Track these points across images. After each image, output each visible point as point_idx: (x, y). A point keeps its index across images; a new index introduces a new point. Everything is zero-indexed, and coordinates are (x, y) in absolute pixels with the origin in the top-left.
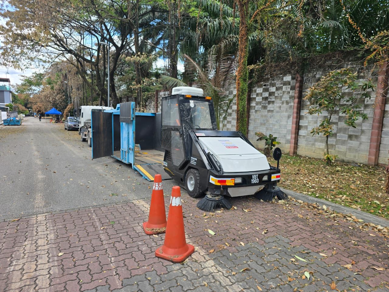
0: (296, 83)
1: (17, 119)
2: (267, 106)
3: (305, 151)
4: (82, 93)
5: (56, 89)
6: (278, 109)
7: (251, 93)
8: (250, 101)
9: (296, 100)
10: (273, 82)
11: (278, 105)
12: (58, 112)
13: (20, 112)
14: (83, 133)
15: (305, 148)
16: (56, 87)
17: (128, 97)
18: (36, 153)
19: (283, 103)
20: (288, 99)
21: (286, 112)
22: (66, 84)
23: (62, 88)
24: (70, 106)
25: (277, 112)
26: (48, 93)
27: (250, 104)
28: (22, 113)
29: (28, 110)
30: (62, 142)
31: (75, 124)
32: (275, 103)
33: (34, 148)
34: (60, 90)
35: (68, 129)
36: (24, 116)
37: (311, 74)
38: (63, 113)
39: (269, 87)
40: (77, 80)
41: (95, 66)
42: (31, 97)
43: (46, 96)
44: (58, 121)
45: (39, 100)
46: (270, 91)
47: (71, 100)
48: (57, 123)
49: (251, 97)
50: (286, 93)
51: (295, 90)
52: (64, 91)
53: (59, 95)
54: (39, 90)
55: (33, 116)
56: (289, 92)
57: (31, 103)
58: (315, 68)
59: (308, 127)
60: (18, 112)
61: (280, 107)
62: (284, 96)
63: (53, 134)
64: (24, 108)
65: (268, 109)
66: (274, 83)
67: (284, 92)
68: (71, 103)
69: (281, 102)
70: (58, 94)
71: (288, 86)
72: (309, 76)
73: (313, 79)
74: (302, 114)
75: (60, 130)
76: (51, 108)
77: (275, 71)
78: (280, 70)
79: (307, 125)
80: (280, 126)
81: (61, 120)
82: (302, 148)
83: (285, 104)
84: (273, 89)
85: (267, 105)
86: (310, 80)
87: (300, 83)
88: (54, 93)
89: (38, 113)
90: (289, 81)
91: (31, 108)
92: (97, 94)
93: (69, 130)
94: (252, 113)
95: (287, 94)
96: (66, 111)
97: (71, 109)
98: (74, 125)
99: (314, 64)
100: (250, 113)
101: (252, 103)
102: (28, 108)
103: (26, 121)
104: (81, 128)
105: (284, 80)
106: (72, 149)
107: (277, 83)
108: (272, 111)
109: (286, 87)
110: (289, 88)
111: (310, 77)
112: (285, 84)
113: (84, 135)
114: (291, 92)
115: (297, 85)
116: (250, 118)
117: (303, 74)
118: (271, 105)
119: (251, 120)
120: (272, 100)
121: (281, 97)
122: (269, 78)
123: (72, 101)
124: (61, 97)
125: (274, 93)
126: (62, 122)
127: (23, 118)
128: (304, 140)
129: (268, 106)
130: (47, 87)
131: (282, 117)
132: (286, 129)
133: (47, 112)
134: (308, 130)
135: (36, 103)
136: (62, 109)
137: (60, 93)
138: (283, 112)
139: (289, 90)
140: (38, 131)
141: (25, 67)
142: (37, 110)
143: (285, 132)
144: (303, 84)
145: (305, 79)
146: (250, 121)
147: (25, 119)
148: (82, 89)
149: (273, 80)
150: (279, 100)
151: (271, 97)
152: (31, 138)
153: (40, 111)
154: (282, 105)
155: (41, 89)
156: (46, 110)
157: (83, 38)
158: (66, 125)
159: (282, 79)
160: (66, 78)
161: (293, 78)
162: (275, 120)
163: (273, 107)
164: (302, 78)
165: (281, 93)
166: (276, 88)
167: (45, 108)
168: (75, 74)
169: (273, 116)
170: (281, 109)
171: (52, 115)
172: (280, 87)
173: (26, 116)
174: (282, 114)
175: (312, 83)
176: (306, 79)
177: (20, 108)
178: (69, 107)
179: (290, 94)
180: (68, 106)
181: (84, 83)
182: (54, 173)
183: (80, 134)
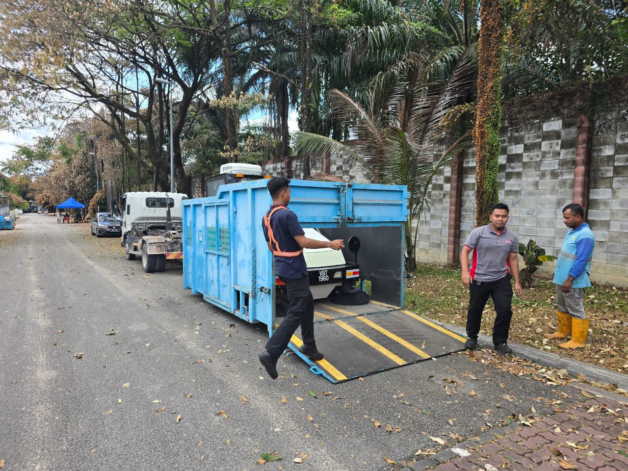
0: (578, 134)
1: (7, 218)
2: (503, 183)
3: (606, 274)
4: (120, 170)
5: (74, 166)
6: (531, 188)
7: (463, 159)
8: (462, 174)
9: (581, 169)
10: (516, 134)
11: (531, 180)
12: (78, 205)
13: (13, 206)
14: (130, 244)
15: (605, 268)
16: (76, 162)
17: (203, 175)
18: (36, 293)
19: (543, 175)
20: (557, 167)
21: (552, 194)
22: (93, 157)
23: (85, 164)
24: (100, 195)
25: (530, 194)
26: (62, 173)
27: (462, 180)
28: (17, 207)
29: (27, 202)
30: (90, 263)
31: (111, 225)
32: (523, 175)
33: (34, 278)
34: (81, 167)
35: (98, 234)
36: (21, 211)
37: (614, 114)
38: (88, 206)
39: (506, 144)
40: (113, 148)
41: (145, 122)
42: (33, 181)
43: (57, 178)
44: (78, 219)
45: (45, 185)
46: (509, 152)
47: (100, 184)
48: (77, 222)
49: (465, 165)
50: (551, 155)
51: (577, 148)
52: (88, 170)
53: (80, 176)
54: (46, 168)
55: (36, 212)
56: (559, 154)
57: (32, 190)
58: (622, 101)
59: (612, 223)
60: (10, 206)
61: (536, 184)
62: (546, 162)
63: (70, 244)
64: (20, 199)
65: (507, 188)
66: (520, 136)
67: (544, 154)
68: (101, 188)
69: (538, 173)
70: (78, 173)
71: (556, 141)
72: (610, 118)
73: (619, 123)
74: (592, 196)
75: (84, 237)
76: (66, 198)
77: (520, 112)
78: (534, 110)
79: (607, 219)
80: (539, 223)
81: (84, 218)
82: (597, 267)
83: (548, 178)
84: (518, 149)
85: (503, 180)
86: (610, 127)
87: (588, 133)
88: (72, 172)
89: (44, 207)
90: (556, 131)
91: (33, 200)
92: (149, 172)
93: (99, 236)
94: (468, 196)
95: (553, 157)
96: (92, 202)
97: (101, 198)
98: (109, 227)
99: (620, 94)
100: (464, 198)
101: (467, 178)
102: (28, 199)
103: (24, 221)
104: (125, 235)
105: (544, 130)
106: (111, 278)
107: (527, 136)
108: (517, 193)
109: (550, 144)
110: (557, 144)
111: (610, 120)
112: (547, 136)
113: (133, 248)
114: (563, 152)
115: (580, 138)
116: (462, 208)
117: (593, 115)
118: (513, 181)
119: (466, 211)
120: (517, 170)
121: (538, 165)
122: (507, 128)
123: (103, 186)
124: (84, 180)
125: (518, 157)
126: (85, 222)
127: (19, 216)
128: (602, 250)
129: (507, 182)
130: (59, 163)
131: (541, 204)
132: (554, 227)
133: (59, 205)
134: (611, 230)
135: (41, 191)
136: (85, 199)
137: (81, 173)
138: (544, 193)
139: (558, 148)
140: (44, 240)
141: (19, 126)
142: (42, 202)
143: (553, 235)
144: (592, 134)
145: (597, 125)
146: (463, 213)
147: (22, 217)
148: (121, 164)
149: (517, 131)
150: (533, 169)
151: (512, 164)
152: (29, 256)
153: (49, 204)
154: (541, 179)
155: (50, 167)
156: (58, 201)
157: (122, 78)
158: (95, 227)
159: (540, 128)
160: (92, 146)
161: (566, 125)
162: (525, 210)
163: (519, 185)
164: (592, 122)
165: (538, 156)
166: (525, 145)
167: (56, 198)
168: (107, 139)
169: (518, 202)
170: (540, 188)
171: (68, 209)
172: (535, 144)
173: (25, 212)
174: (542, 197)
175: (616, 132)
176: (600, 126)
177: (14, 200)
178: (98, 194)
179: (561, 157)
180: (96, 195)
181: (124, 154)
182: (79, 361)
183: (123, 245)
